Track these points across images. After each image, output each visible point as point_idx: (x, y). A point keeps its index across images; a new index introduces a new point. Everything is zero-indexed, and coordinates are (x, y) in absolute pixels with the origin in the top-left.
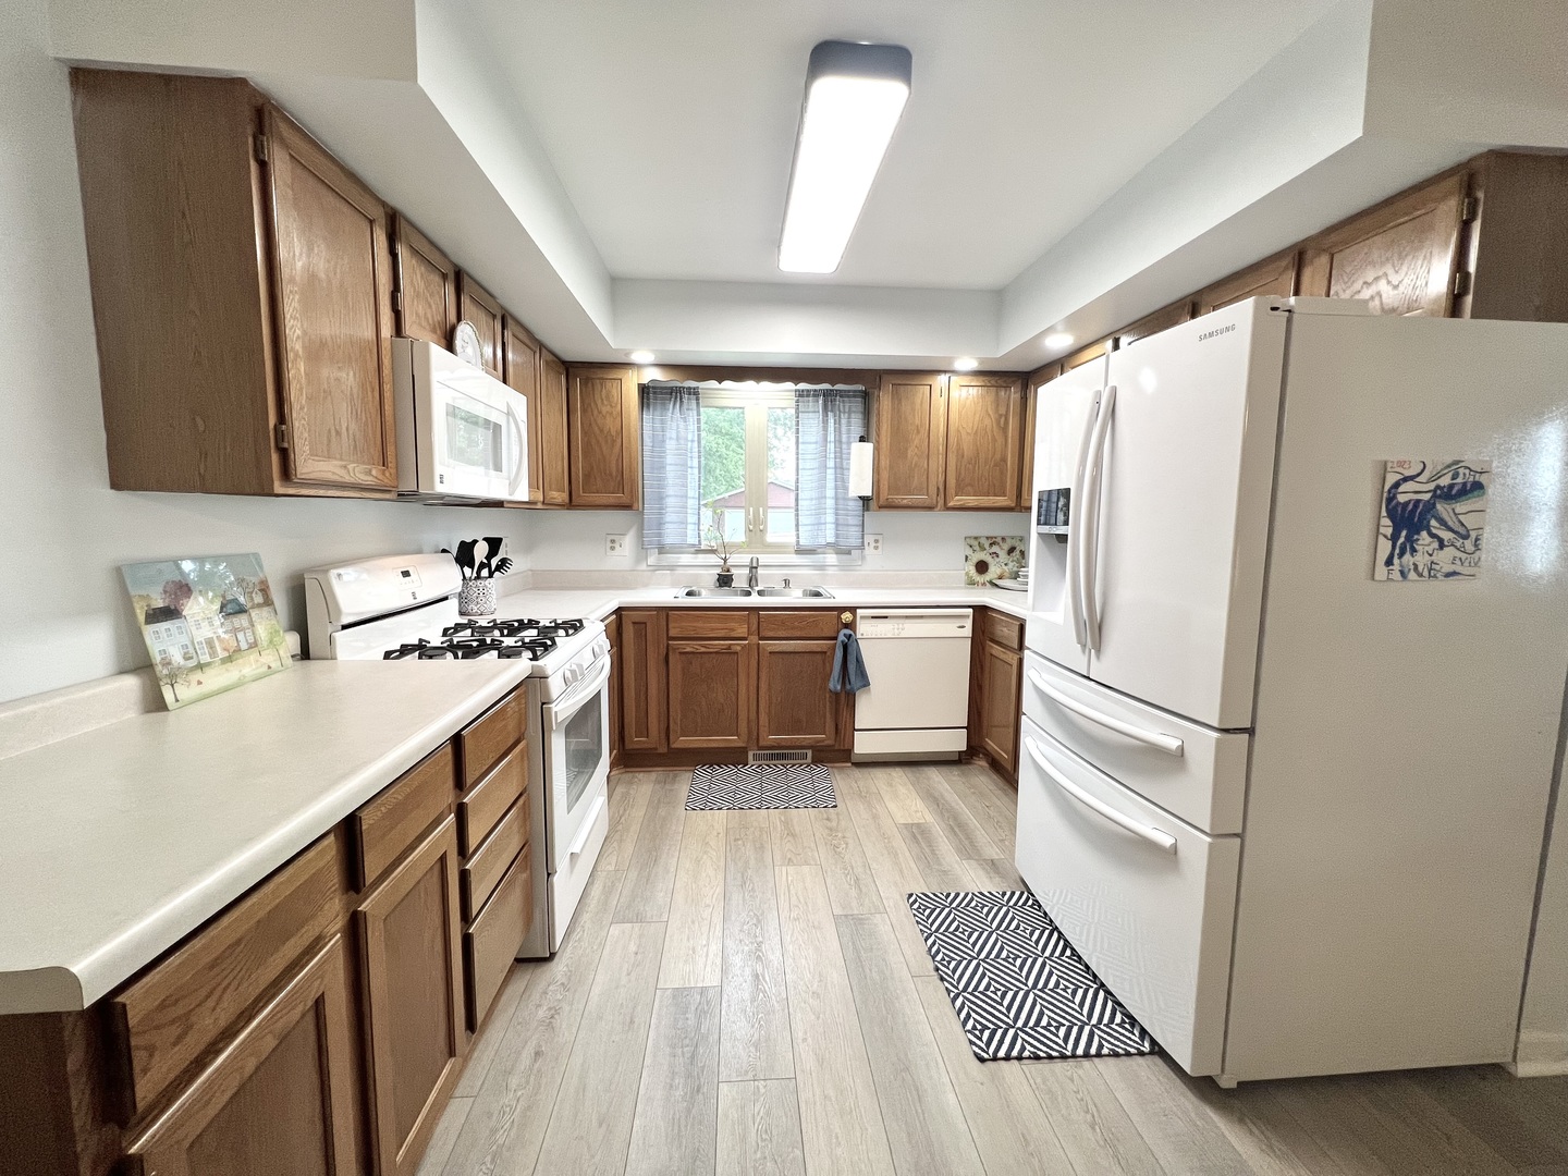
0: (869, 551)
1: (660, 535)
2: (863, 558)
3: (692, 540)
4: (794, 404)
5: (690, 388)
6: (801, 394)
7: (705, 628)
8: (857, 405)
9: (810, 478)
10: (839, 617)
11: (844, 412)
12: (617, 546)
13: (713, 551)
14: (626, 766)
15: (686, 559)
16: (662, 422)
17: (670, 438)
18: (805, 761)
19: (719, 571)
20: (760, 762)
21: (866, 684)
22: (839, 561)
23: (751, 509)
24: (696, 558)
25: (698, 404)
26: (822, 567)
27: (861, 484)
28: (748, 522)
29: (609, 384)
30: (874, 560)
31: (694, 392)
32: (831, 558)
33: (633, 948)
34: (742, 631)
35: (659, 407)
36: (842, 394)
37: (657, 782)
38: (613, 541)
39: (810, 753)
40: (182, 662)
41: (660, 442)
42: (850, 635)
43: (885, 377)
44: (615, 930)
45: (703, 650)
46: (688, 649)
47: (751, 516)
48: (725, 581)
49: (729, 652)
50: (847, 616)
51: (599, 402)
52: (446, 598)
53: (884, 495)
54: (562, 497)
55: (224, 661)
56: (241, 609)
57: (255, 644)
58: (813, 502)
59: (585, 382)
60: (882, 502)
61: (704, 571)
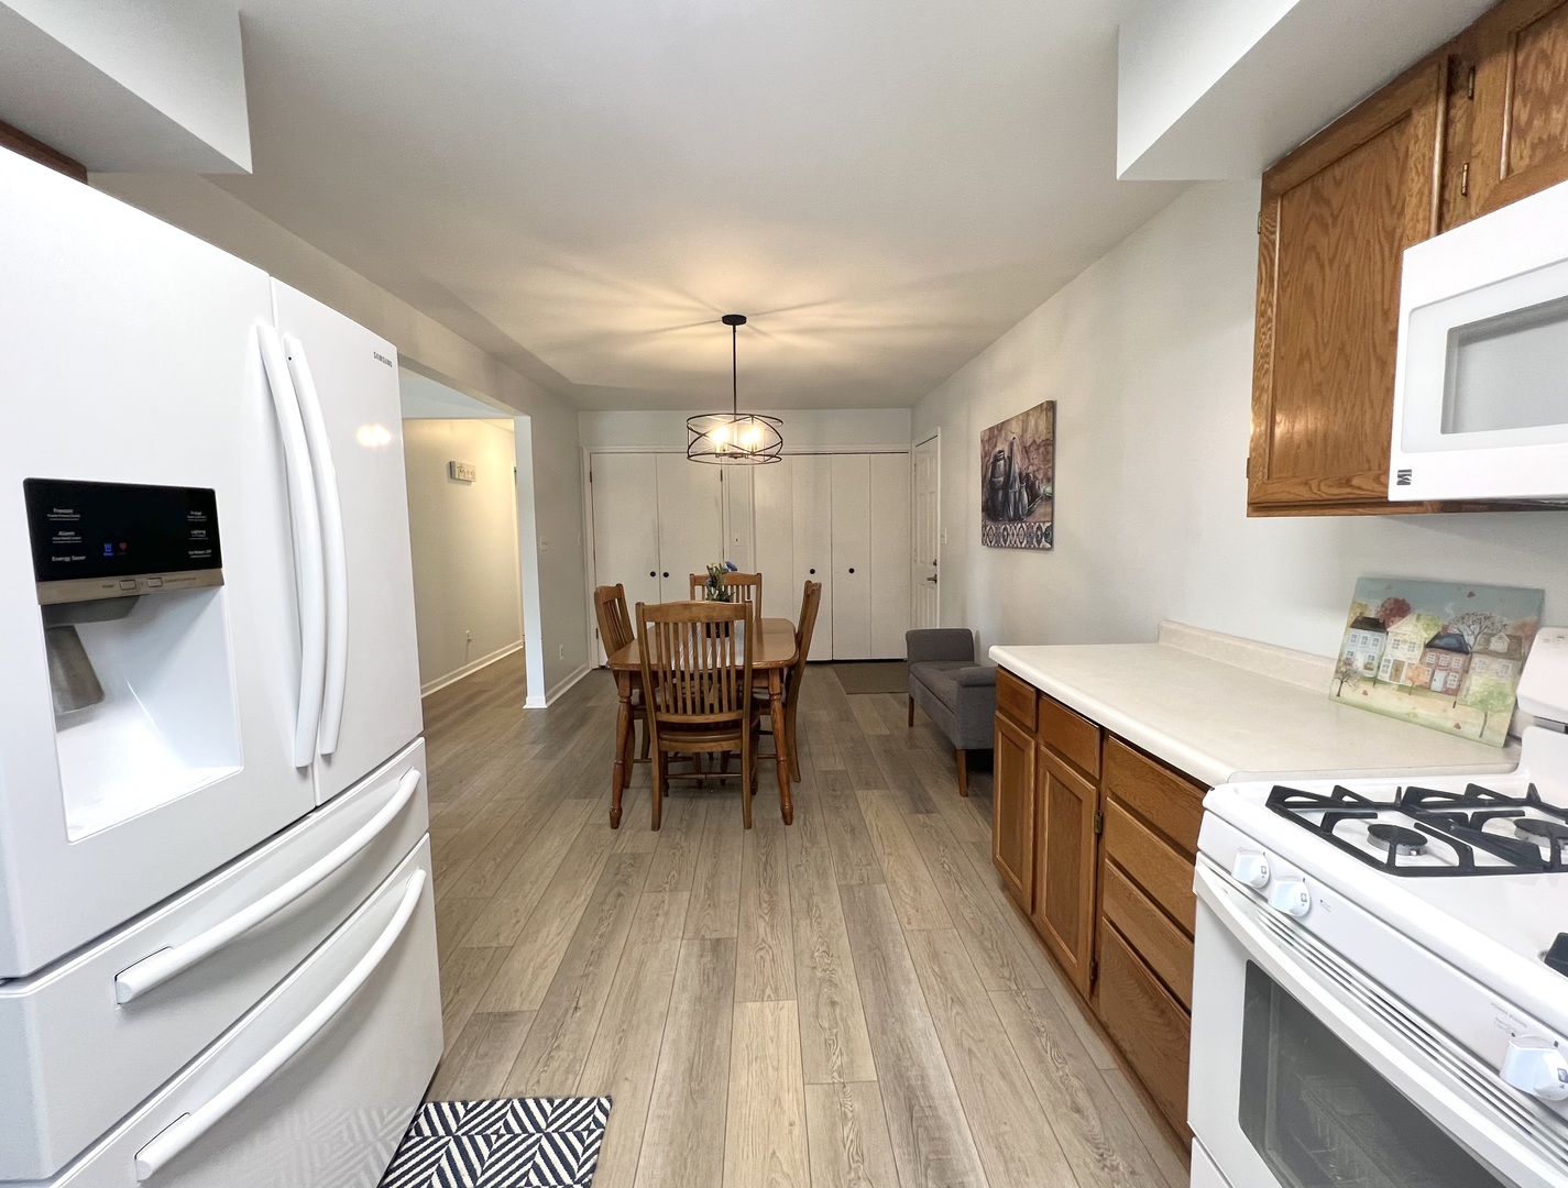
40: (1361, 668)
55: (1402, 688)
56: (1461, 648)
57: (1455, 692)
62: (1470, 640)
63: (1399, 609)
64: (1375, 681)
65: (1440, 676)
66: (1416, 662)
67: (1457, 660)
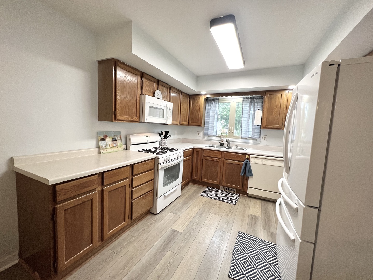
0: (262, 140)
1: (208, 132)
2: (260, 142)
3: (215, 134)
4: (242, 101)
5: (217, 99)
6: (244, 98)
7: (212, 155)
8: (260, 100)
9: (245, 120)
10: (245, 157)
11: (256, 103)
12: (199, 134)
13: (220, 137)
14: (193, 183)
15: (214, 138)
16: (210, 107)
17: (211, 110)
18: (234, 192)
19: (220, 142)
20: (223, 190)
21: (252, 175)
22: (253, 142)
23: (230, 127)
24: (216, 138)
25: (218, 102)
26: (248, 143)
27: (258, 121)
28: (229, 130)
29: (198, 99)
30: (264, 142)
31: (218, 100)
32: (251, 141)
33: (171, 218)
34: (220, 156)
35: (210, 103)
36: (256, 98)
37: (197, 188)
38: (198, 133)
39: (236, 190)
40: (104, 147)
41: (209, 111)
42: (247, 161)
43: (266, 93)
44: (170, 214)
45: (211, 160)
46: (207, 159)
47: (230, 129)
48: (222, 144)
49: (216, 161)
50: (247, 156)
51: (195, 103)
52: (157, 142)
53: (265, 124)
54: (187, 123)
55: (111, 148)
56: (116, 140)
57: (117, 146)
58: (246, 126)
59: (193, 99)
60: (264, 127)
61: (217, 142)
62: (116, 139)
63: (106, 136)
64: (107, 148)
65: (115, 144)
66: (111, 143)
67: (116, 142)
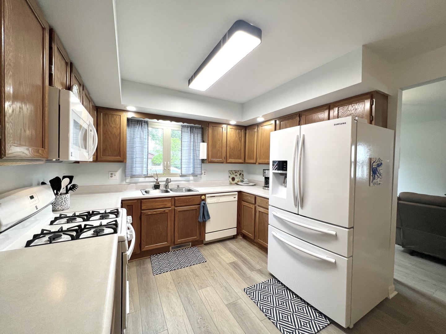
0: (203, 175)
1: (132, 171)
2: (201, 177)
3: (145, 173)
4: (181, 129)
5: (145, 121)
6: (183, 126)
7: (155, 205)
8: (200, 131)
9: (185, 153)
10: (201, 198)
11: (196, 133)
12: (113, 175)
13: (152, 177)
15: (141, 179)
16: (134, 132)
17: (137, 137)
18: (189, 246)
19: (155, 183)
21: (209, 218)
22: (194, 178)
24: (145, 179)
25: (148, 126)
26: (188, 181)
27: (203, 155)
28: (164, 166)
29: (115, 117)
30: (204, 178)
31: (147, 123)
32: (191, 178)
34: (169, 205)
35: (133, 126)
36: (195, 127)
39: (191, 243)
41: (133, 139)
43: (210, 124)
45: (155, 213)
46: (149, 213)
47: (165, 165)
48: (157, 187)
49: (164, 213)
50: (203, 197)
51: (111, 123)
54: (95, 158)
58: (187, 160)
59: (105, 115)
60: (209, 161)
61: (148, 184)
